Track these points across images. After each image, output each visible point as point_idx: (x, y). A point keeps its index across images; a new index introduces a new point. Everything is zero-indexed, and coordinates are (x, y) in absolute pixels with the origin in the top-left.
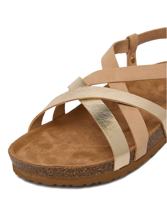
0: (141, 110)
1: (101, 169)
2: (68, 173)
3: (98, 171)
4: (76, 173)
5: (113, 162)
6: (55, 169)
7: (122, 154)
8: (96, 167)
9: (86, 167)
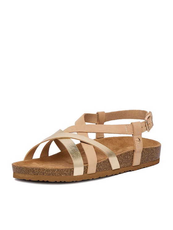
0: (94, 147)
1: (65, 172)
2: (46, 172)
3: (64, 173)
4: (51, 173)
5: (73, 169)
6: (39, 169)
7: (79, 166)
8: (62, 170)
9: (57, 169)
